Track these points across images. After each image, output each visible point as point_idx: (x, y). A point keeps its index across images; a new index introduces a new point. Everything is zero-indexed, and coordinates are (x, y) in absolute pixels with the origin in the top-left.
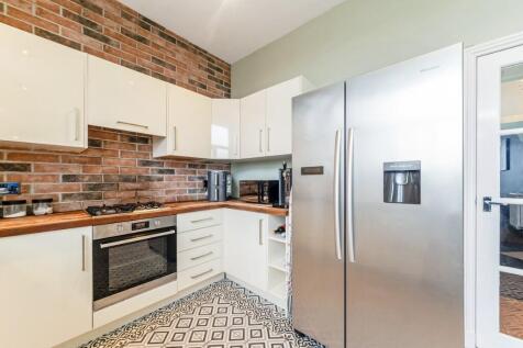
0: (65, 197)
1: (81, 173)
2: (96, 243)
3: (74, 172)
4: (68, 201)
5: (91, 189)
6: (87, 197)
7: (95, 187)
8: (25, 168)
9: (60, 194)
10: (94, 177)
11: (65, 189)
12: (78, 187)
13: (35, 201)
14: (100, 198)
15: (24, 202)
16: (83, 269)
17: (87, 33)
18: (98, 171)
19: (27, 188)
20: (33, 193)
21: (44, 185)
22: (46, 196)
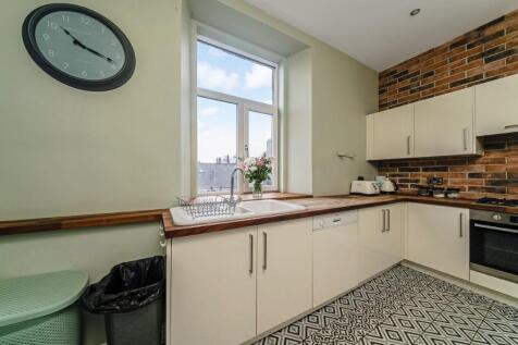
0: (470, 188)
1: (484, 171)
2: (472, 222)
3: (478, 171)
4: (472, 192)
5: (493, 184)
6: (489, 190)
7: (498, 183)
8: (445, 170)
9: (467, 186)
10: (497, 175)
11: (471, 183)
12: (482, 182)
13: (449, 189)
14: (503, 192)
15: (443, 189)
16: (461, 235)
17: (488, 61)
18: (502, 169)
19: (446, 181)
20: (449, 185)
21: (456, 180)
22: (457, 187)
